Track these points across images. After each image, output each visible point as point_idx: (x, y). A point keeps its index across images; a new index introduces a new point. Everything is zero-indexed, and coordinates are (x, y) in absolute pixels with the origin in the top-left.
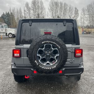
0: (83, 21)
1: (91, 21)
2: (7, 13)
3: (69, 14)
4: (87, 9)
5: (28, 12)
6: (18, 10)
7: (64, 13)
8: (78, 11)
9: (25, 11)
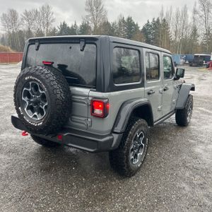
2: (155, 20)
5: (202, 13)
6: (180, 10)
9: (195, 12)
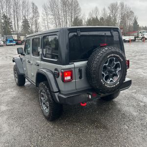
0: (46, 24)
1: (57, 24)
3: (24, 12)
4: (49, 6)
7: (14, 11)
8: (36, 8)
